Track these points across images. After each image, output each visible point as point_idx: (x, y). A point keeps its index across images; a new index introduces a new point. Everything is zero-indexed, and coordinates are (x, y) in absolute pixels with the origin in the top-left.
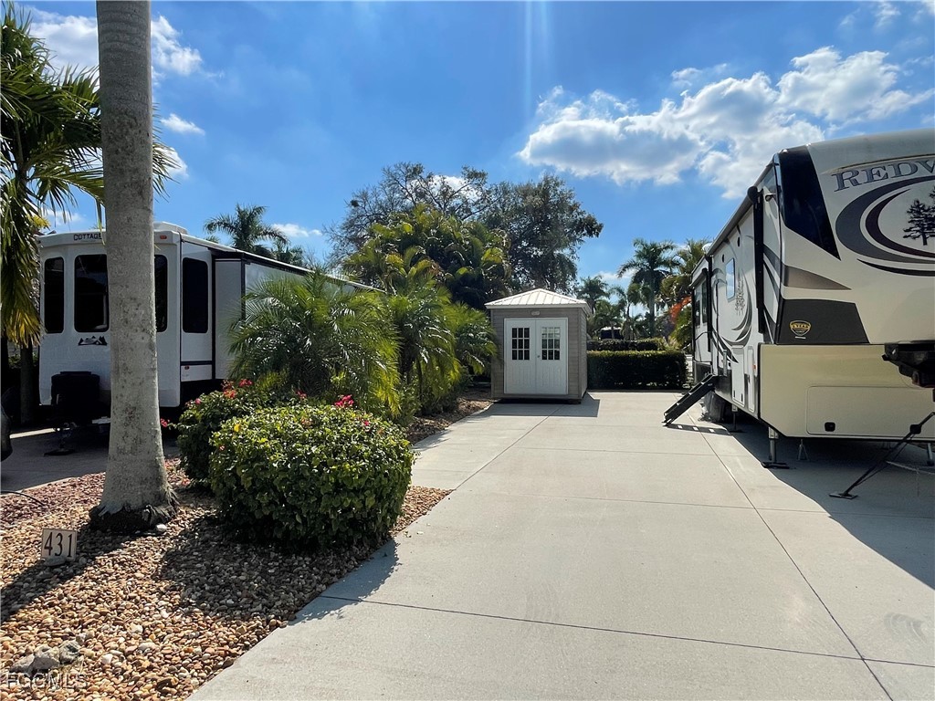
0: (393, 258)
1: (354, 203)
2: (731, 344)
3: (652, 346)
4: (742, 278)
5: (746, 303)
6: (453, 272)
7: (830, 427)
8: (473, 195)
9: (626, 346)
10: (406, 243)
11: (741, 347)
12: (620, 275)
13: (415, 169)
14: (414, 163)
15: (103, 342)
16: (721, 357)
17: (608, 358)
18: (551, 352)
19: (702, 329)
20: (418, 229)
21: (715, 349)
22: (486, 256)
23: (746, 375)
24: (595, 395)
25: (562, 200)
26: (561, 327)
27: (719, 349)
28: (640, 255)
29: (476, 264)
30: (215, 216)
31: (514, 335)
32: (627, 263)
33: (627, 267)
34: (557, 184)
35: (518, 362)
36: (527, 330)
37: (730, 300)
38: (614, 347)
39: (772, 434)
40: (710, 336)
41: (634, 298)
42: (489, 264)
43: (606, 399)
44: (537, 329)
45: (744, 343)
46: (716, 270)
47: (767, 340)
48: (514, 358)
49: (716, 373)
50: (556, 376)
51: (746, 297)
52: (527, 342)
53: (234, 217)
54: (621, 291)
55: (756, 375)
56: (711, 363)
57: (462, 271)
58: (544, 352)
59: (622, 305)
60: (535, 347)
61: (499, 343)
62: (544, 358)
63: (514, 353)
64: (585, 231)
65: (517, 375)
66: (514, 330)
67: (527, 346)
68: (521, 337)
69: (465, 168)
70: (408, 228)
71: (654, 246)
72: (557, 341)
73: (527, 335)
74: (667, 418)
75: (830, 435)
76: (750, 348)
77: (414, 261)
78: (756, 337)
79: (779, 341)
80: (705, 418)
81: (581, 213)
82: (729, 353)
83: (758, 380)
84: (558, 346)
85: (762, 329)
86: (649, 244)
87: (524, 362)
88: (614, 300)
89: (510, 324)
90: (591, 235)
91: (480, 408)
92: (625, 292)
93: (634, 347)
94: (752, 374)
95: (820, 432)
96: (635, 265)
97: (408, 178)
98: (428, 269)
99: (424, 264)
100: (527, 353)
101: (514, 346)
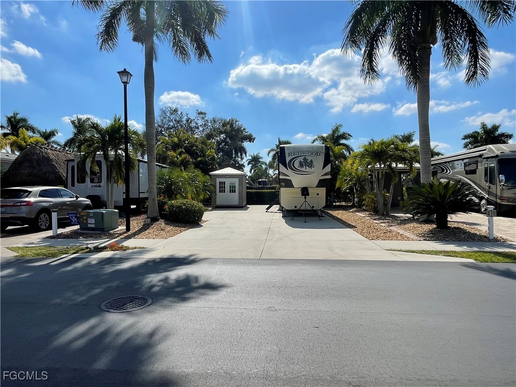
0: (171, 153)
6: (196, 159)
7: (296, 207)
8: (200, 122)
9: (263, 188)
10: (175, 147)
12: (268, 155)
13: (175, 110)
15: (100, 186)
17: (255, 193)
18: (233, 190)
20: (180, 140)
22: (208, 152)
24: (248, 206)
26: (236, 181)
29: (204, 156)
31: (220, 184)
32: (271, 149)
36: (224, 182)
38: (259, 188)
39: (284, 209)
41: (271, 167)
42: (209, 156)
44: (228, 182)
48: (220, 192)
50: (234, 198)
52: (224, 186)
54: (266, 164)
57: (199, 159)
58: (230, 190)
59: (266, 170)
60: (227, 188)
61: (215, 187)
62: (230, 192)
63: (220, 190)
64: (248, 140)
65: (220, 198)
66: (220, 182)
67: (224, 188)
68: (222, 184)
69: (197, 110)
70: (176, 139)
72: (235, 186)
73: (224, 184)
75: (295, 209)
77: (180, 154)
80: (278, 210)
81: (246, 132)
84: (235, 188)
87: (223, 193)
89: (218, 180)
90: (250, 142)
92: (268, 164)
95: (293, 208)
96: (274, 150)
97: (171, 114)
98: (185, 158)
99: (183, 156)
100: (224, 190)
101: (220, 188)
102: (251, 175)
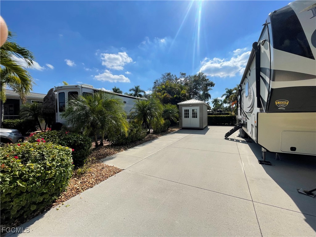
0: (158, 94)
1: (155, 83)
2: (247, 113)
3: (228, 114)
4: (251, 88)
5: (252, 97)
6: (173, 96)
7: (293, 149)
9: (220, 114)
10: (163, 90)
11: (250, 114)
12: (222, 97)
14: (168, 72)
16: (244, 117)
17: (214, 117)
18: (195, 116)
19: (239, 108)
20: (166, 87)
21: (242, 115)
22: (182, 92)
23: (252, 125)
24: (209, 127)
25: (204, 78)
26: (197, 109)
27: (243, 115)
28: (227, 92)
29: (179, 94)
30: (131, 88)
31: (185, 111)
32: (224, 94)
33: (223, 95)
34: (202, 74)
35: (186, 118)
37: (246, 97)
38: (218, 114)
39: (263, 150)
40: (241, 111)
41: (225, 102)
42: (182, 94)
43: (211, 128)
44: (191, 110)
45: (251, 112)
46: (243, 89)
47: (261, 111)
48: (185, 117)
49: (242, 122)
50: (196, 122)
51: (252, 94)
53: (134, 88)
54: (221, 101)
55: (256, 125)
56: (241, 119)
57: (175, 96)
58: (193, 116)
59: (222, 104)
60: (191, 115)
61: (181, 114)
62: (193, 117)
63: (185, 116)
64: (210, 86)
65: (186, 122)
66: (185, 110)
67: (188, 114)
68: (187, 112)
70: (164, 86)
71: (231, 90)
73: (188, 111)
74: (225, 136)
76: (254, 114)
78: (257, 110)
79: (268, 111)
80: (239, 136)
81: (209, 81)
82: (246, 116)
83: (257, 127)
84: (197, 114)
85: (259, 105)
86: (229, 89)
87: (187, 118)
88: (220, 103)
89: (184, 108)
90: (212, 87)
91: (174, 131)
92: (223, 101)
93: (223, 114)
94: (255, 125)
96: (226, 94)
98: (166, 96)
99: (165, 94)
100: (188, 116)
101: (185, 114)
102: (213, 108)
